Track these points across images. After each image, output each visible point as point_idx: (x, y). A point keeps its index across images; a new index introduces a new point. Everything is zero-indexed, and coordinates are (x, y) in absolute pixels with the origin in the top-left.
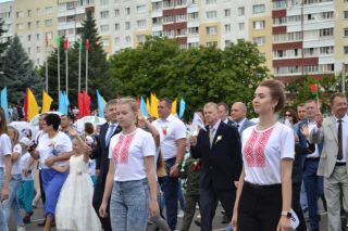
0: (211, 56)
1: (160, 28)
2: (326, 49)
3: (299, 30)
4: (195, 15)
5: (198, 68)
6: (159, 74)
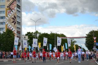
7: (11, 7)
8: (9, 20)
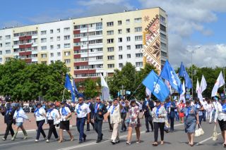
0: (43, 68)
1: (18, 54)
2: (99, 66)
3: (86, 56)
4: (36, 48)
5: (36, 74)
6: (16, 77)
7: (151, 29)
8: (149, 50)
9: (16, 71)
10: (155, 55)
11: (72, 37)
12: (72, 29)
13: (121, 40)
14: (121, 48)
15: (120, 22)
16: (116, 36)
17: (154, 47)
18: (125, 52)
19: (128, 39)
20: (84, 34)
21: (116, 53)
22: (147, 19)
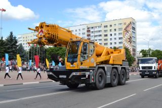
7: (127, 29)
8: (126, 40)
9: (58, 50)
10: (129, 43)
11: (86, 33)
12: (86, 29)
13: (111, 35)
14: (111, 39)
15: (111, 26)
16: (109, 33)
17: (129, 39)
18: (113, 41)
19: (115, 34)
20: (92, 32)
21: (109, 42)
22: (125, 24)
